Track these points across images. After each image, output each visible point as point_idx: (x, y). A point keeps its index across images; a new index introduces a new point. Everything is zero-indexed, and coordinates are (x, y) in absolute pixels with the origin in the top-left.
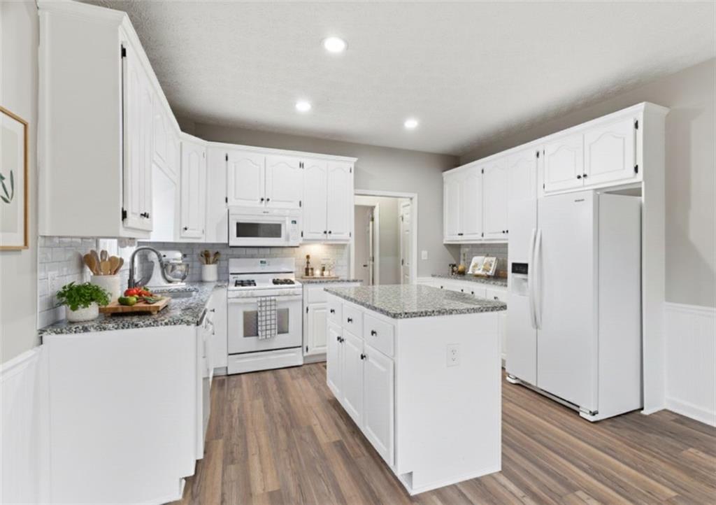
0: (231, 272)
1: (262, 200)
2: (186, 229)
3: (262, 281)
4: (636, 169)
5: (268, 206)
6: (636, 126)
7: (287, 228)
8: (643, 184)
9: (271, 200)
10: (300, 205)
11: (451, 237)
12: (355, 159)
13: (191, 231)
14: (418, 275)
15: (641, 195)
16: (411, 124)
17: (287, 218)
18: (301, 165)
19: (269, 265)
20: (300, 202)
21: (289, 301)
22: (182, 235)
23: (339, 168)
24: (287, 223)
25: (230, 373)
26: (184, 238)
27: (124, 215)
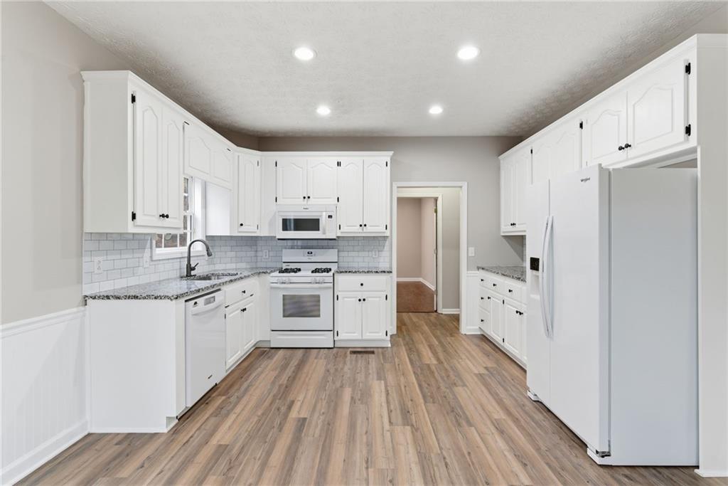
0: (284, 261)
1: (304, 198)
2: (242, 225)
3: (305, 270)
4: (688, 130)
5: (309, 203)
6: (688, 69)
7: (323, 222)
8: (699, 150)
9: (311, 197)
10: (338, 201)
11: (506, 229)
12: (391, 153)
13: (247, 227)
14: (468, 270)
15: (696, 167)
16: (436, 110)
17: (324, 213)
18: (339, 164)
19: (315, 255)
20: (338, 198)
21: (320, 288)
22: (240, 230)
23: (376, 163)
24: (324, 217)
25: (272, 346)
26: (240, 232)
27: (134, 216)
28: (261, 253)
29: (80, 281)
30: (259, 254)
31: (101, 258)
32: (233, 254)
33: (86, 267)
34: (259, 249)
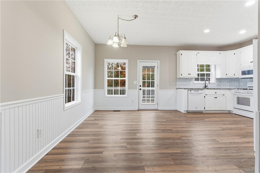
1: (251, 62)
2: (227, 74)
13: (229, 75)
21: (250, 95)
25: (233, 113)
26: (226, 77)
27: (182, 75)
28: (240, 83)
29: (176, 86)
30: (240, 84)
31: (180, 82)
32: (229, 84)
33: (177, 84)
34: (240, 82)
